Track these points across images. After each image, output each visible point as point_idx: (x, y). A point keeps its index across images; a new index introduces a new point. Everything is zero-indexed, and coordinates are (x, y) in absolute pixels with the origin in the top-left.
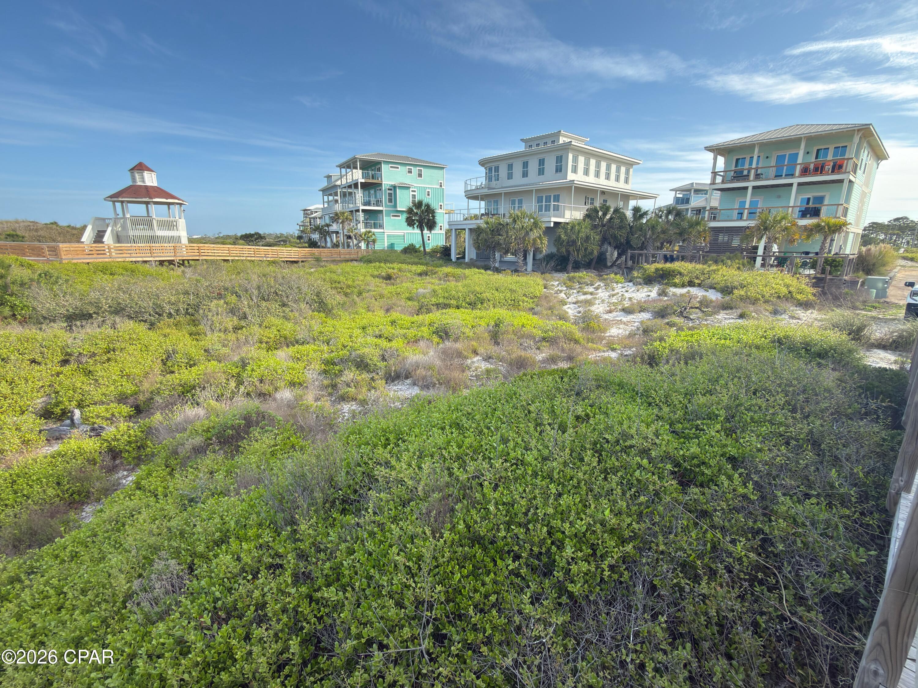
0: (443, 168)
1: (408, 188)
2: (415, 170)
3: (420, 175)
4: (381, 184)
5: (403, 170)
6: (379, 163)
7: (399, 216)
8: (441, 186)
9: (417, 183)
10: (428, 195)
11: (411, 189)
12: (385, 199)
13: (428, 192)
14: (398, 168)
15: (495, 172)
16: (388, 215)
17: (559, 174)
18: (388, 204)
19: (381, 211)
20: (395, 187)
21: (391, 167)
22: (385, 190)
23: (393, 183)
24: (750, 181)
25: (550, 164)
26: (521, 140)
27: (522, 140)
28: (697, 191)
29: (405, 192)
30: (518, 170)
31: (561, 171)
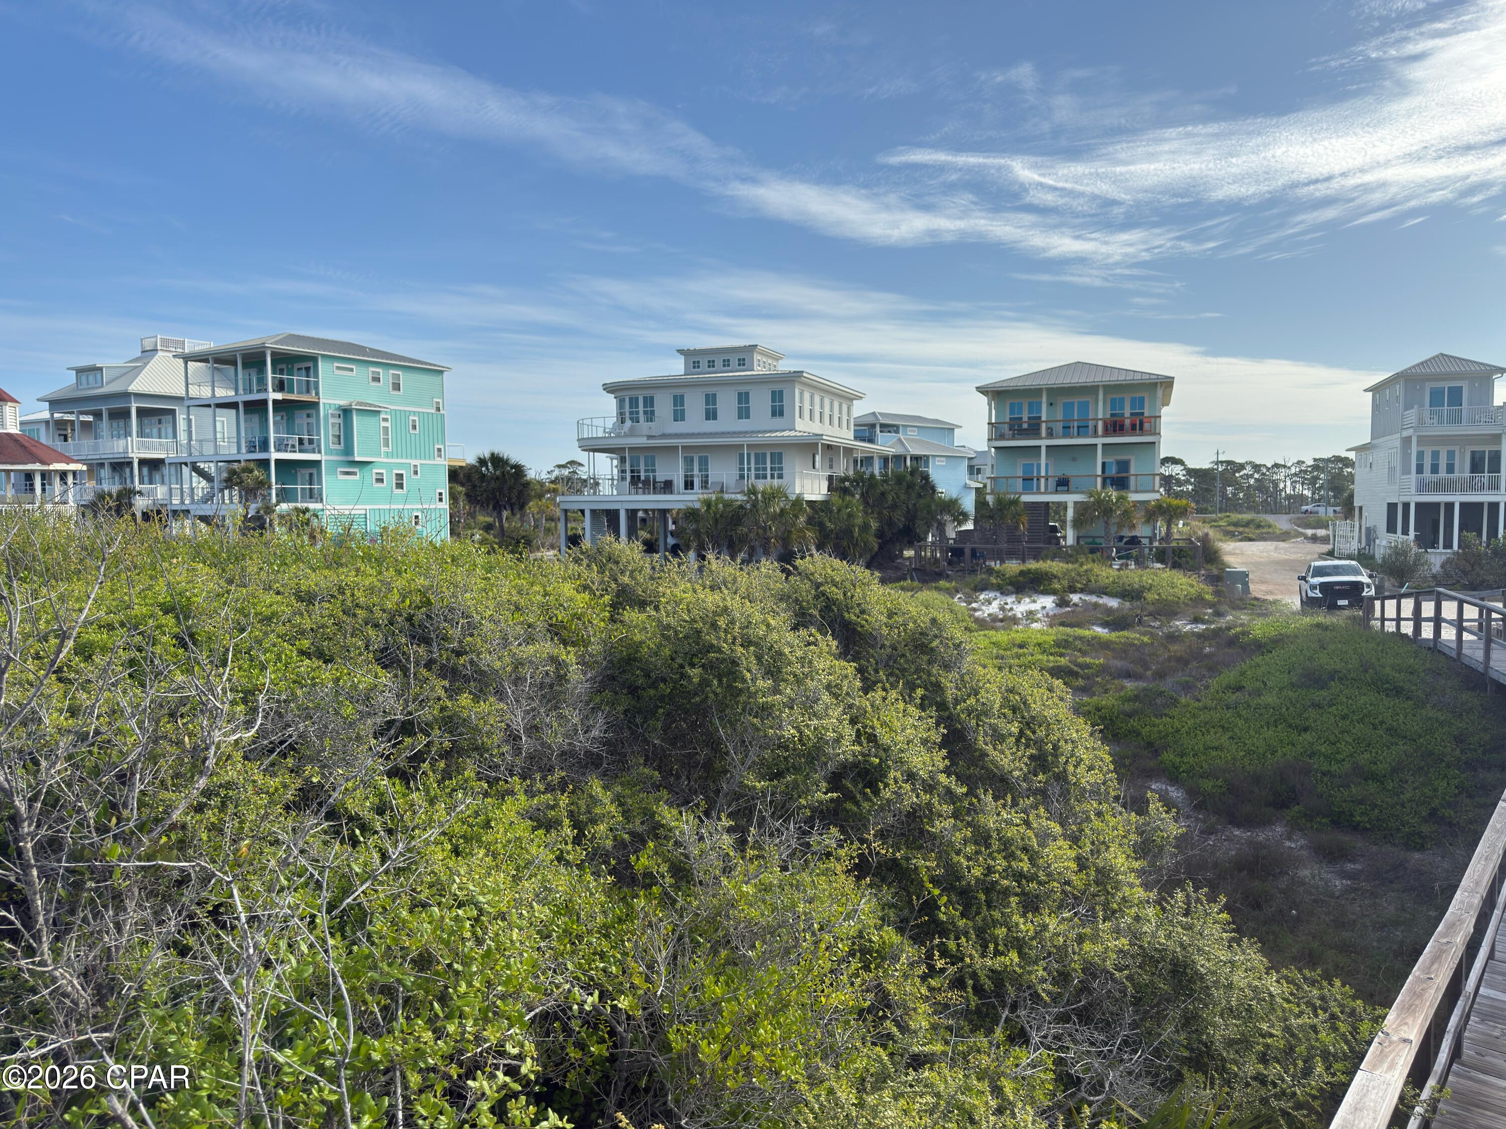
0: (442, 372)
1: (378, 412)
2: (385, 377)
3: (397, 387)
4: (315, 405)
5: (360, 373)
6: (314, 359)
7: (354, 474)
8: (438, 409)
9: (392, 403)
10: (414, 427)
11: (382, 416)
12: (326, 433)
13: (414, 421)
14: (352, 370)
15: (645, 406)
16: (332, 471)
17: (778, 420)
18: (332, 446)
19: (317, 463)
20: (346, 413)
21: (338, 368)
22: (326, 417)
23: (343, 402)
24: (1041, 438)
25: (760, 402)
26: (678, 351)
27: (681, 352)
28: (885, 427)
29: (370, 420)
30: (695, 405)
31: (781, 414)
